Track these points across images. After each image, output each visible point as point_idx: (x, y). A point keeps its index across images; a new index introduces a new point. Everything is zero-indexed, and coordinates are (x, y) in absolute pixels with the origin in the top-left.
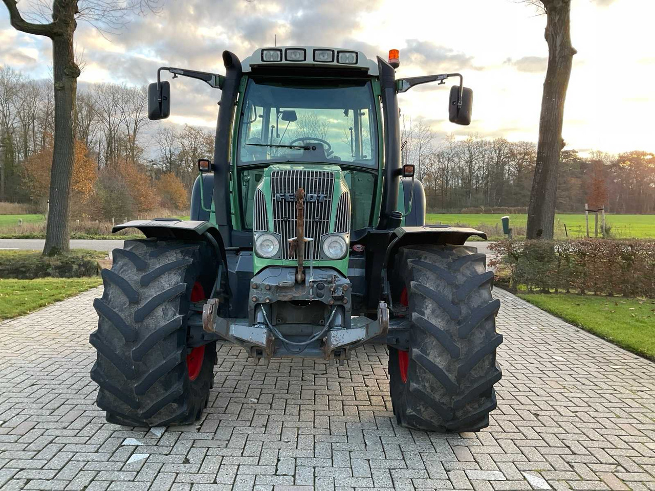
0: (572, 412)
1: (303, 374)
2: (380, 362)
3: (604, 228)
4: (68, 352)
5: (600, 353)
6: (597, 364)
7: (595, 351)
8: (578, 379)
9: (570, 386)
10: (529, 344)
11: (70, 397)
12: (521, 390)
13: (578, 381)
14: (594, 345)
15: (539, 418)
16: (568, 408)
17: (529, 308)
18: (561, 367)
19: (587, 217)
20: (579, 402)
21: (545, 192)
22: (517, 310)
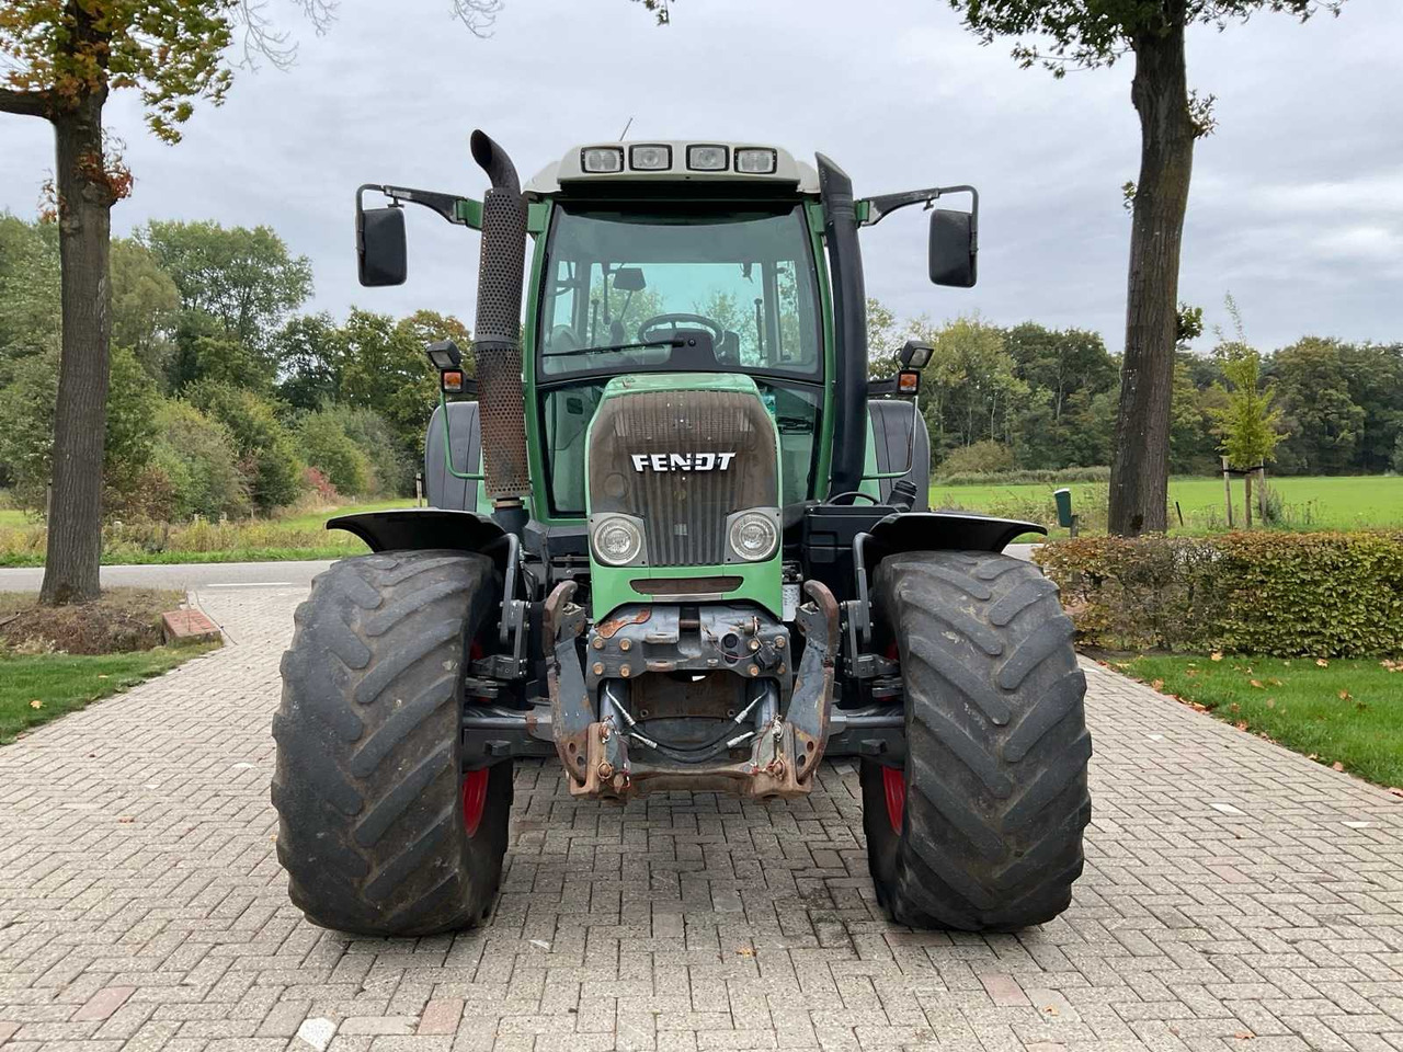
0: (1287, 941)
1: (650, 872)
2: (826, 832)
3: (1264, 509)
4: (95, 835)
5: (1313, 791)
6: (1314, 818)
7: (1303, 789)
8: (1281, 858)
9: (1267, 877)
10: (1153, 777)
11: (101, 953)
12: (1158, 890)
13: (1282, 863)
14: (1296, 774)
15: (1214, 961)
16: (1276, 931)
17: (1138, 693)
18: (1235, 829)
19: (1228, 484)
20: (1297, 917)
21: (1145, 435)
22: (1111, 696)
